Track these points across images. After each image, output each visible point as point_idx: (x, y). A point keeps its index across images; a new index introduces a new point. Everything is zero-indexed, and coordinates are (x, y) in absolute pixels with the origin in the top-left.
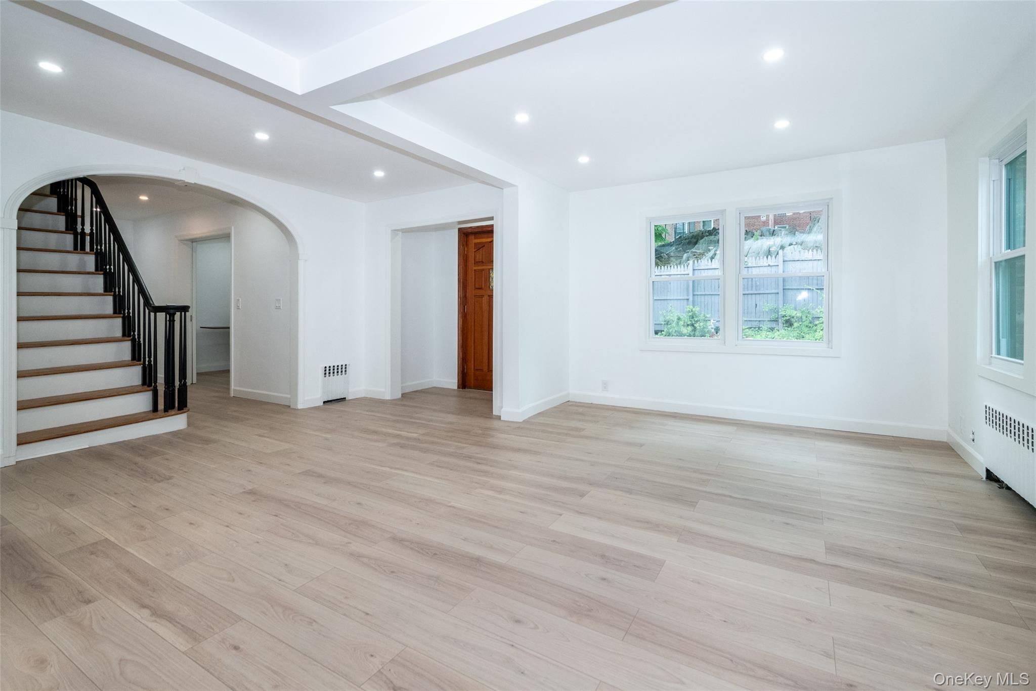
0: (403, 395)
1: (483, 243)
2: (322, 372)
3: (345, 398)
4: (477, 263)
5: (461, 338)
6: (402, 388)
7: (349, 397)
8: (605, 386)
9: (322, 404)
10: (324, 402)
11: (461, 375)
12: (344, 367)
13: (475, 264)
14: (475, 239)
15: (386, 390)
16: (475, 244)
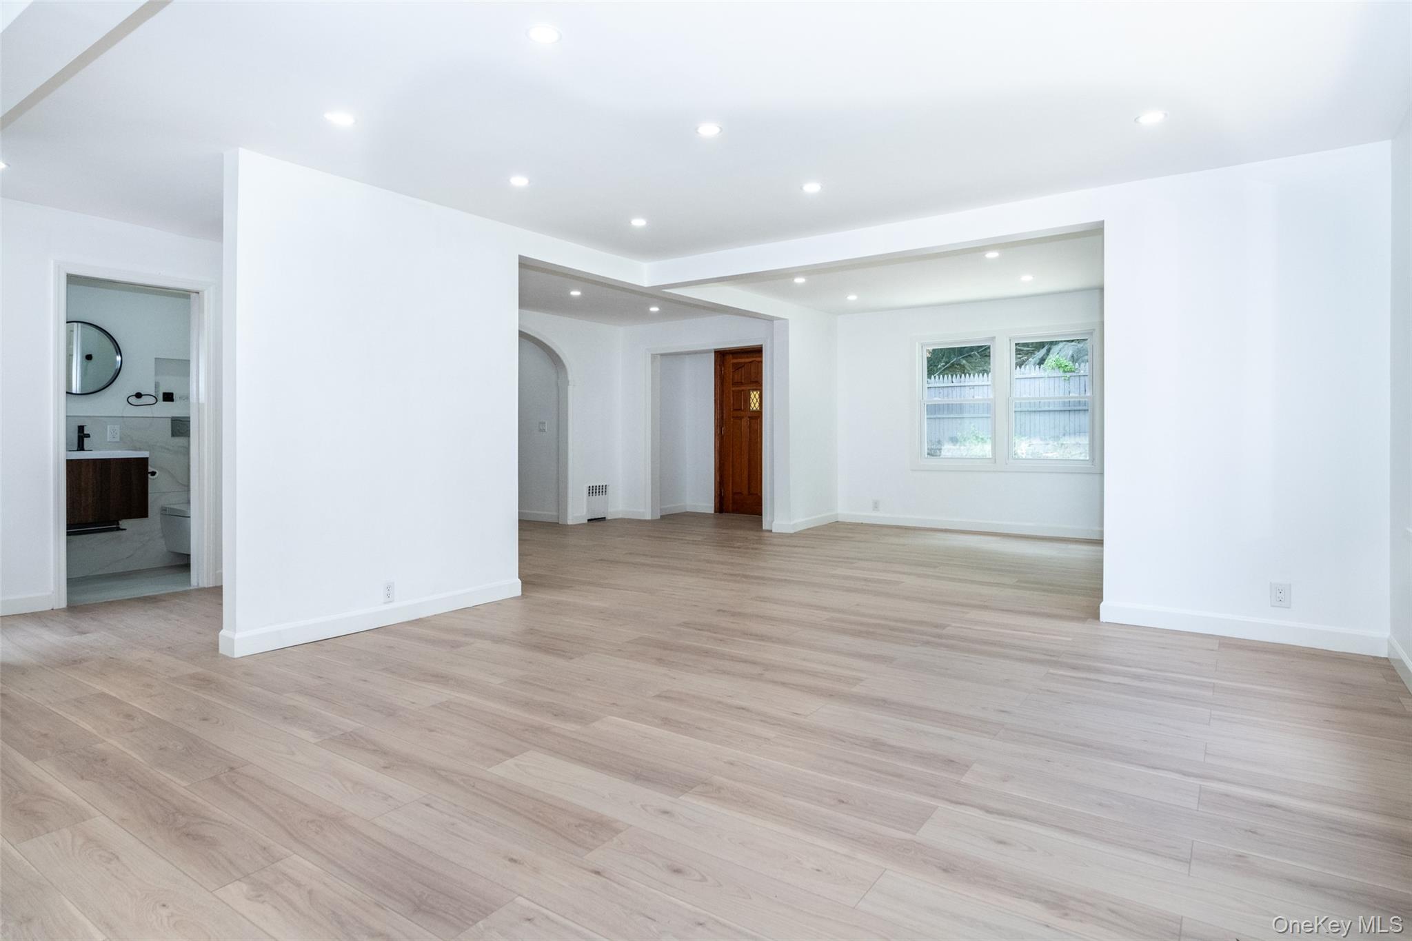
0: (661, 516)
1: (741, 363)
2: (586, 491)
3: (605, 518)
4: (735, 384)
5: (718, 461)
6: (661, 509)
7: (609, 517)
8: (876, 506)
9: (586, 521)
10: (589, 520)
11: (718, 500)
12: (604, 487)
13: (733, 384)
14: (734, 358)
15: (645, 510)
16: (734, 364)
